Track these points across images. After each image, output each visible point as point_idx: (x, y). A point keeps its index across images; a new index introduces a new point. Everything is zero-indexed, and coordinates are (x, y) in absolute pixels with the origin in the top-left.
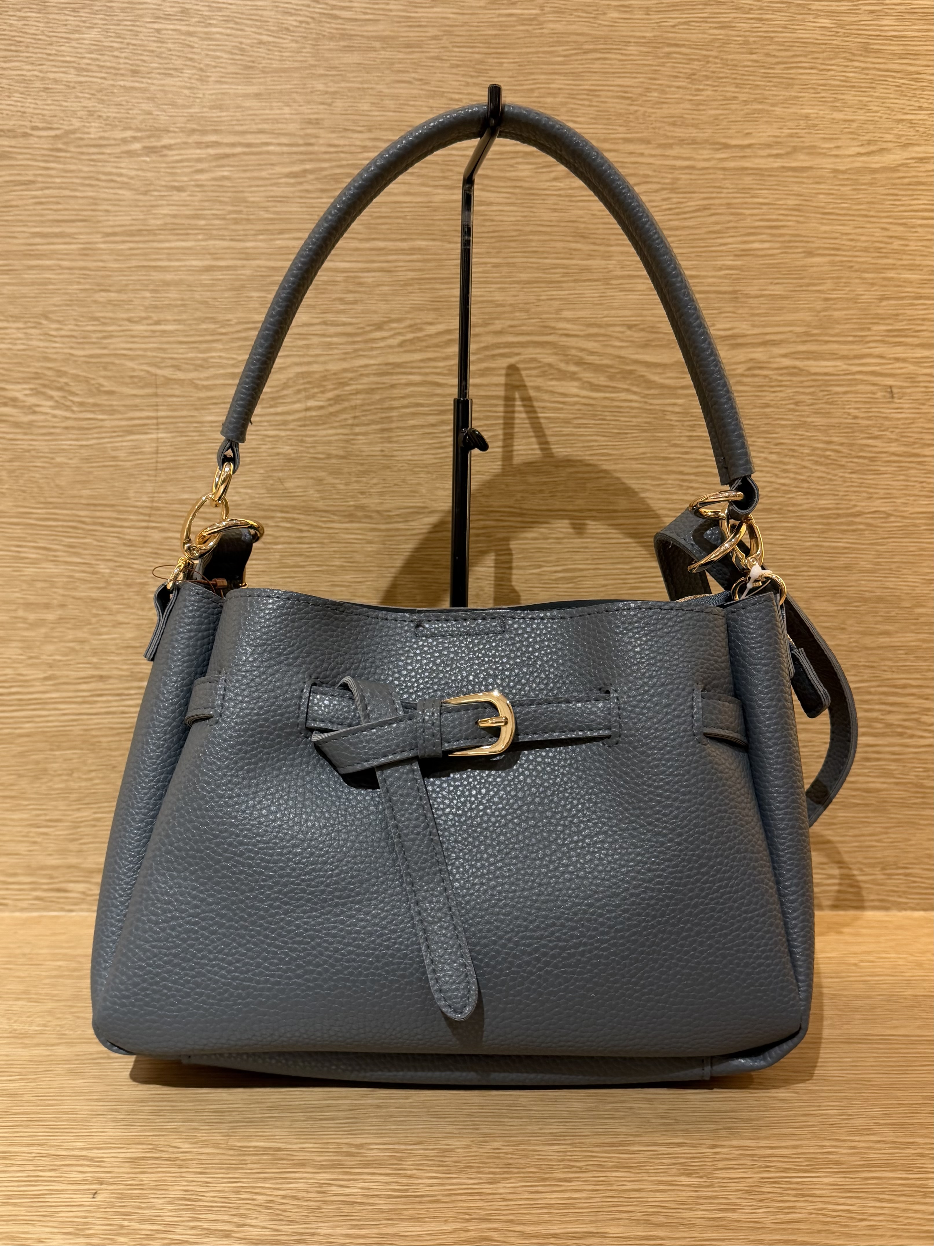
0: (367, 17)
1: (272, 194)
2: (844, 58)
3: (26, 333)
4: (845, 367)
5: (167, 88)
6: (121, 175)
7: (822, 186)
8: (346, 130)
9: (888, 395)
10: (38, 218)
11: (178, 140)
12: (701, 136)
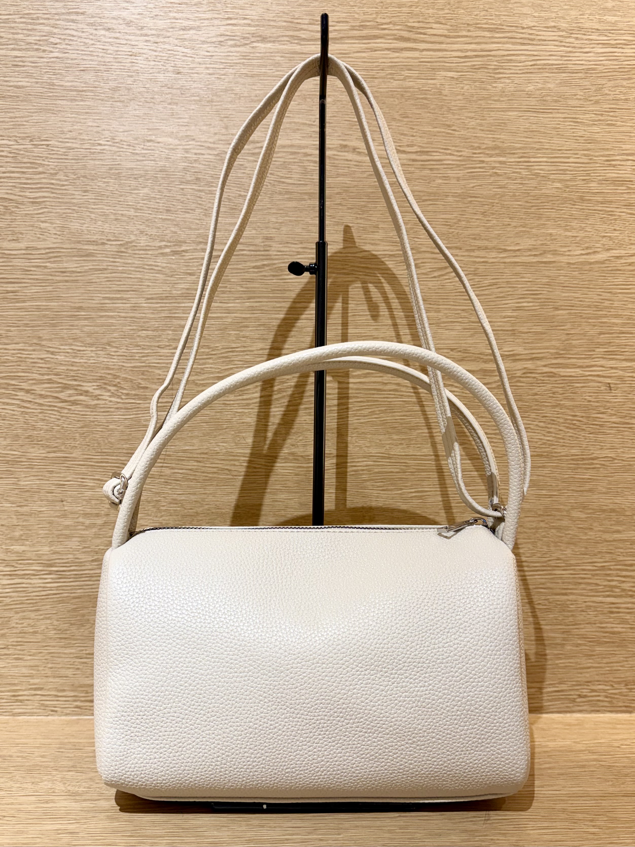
0: (300, 182)
1: (245, 277)
2: (570, 204)
3: (96, 354)
4: (581, 372)
5: (186, 220)
6: (158, 266)
7: (562, 272)
8: (287, 243)
9: (608, 388)
10: (107, 289)
11: (191, 248)
12: (490, 245)
